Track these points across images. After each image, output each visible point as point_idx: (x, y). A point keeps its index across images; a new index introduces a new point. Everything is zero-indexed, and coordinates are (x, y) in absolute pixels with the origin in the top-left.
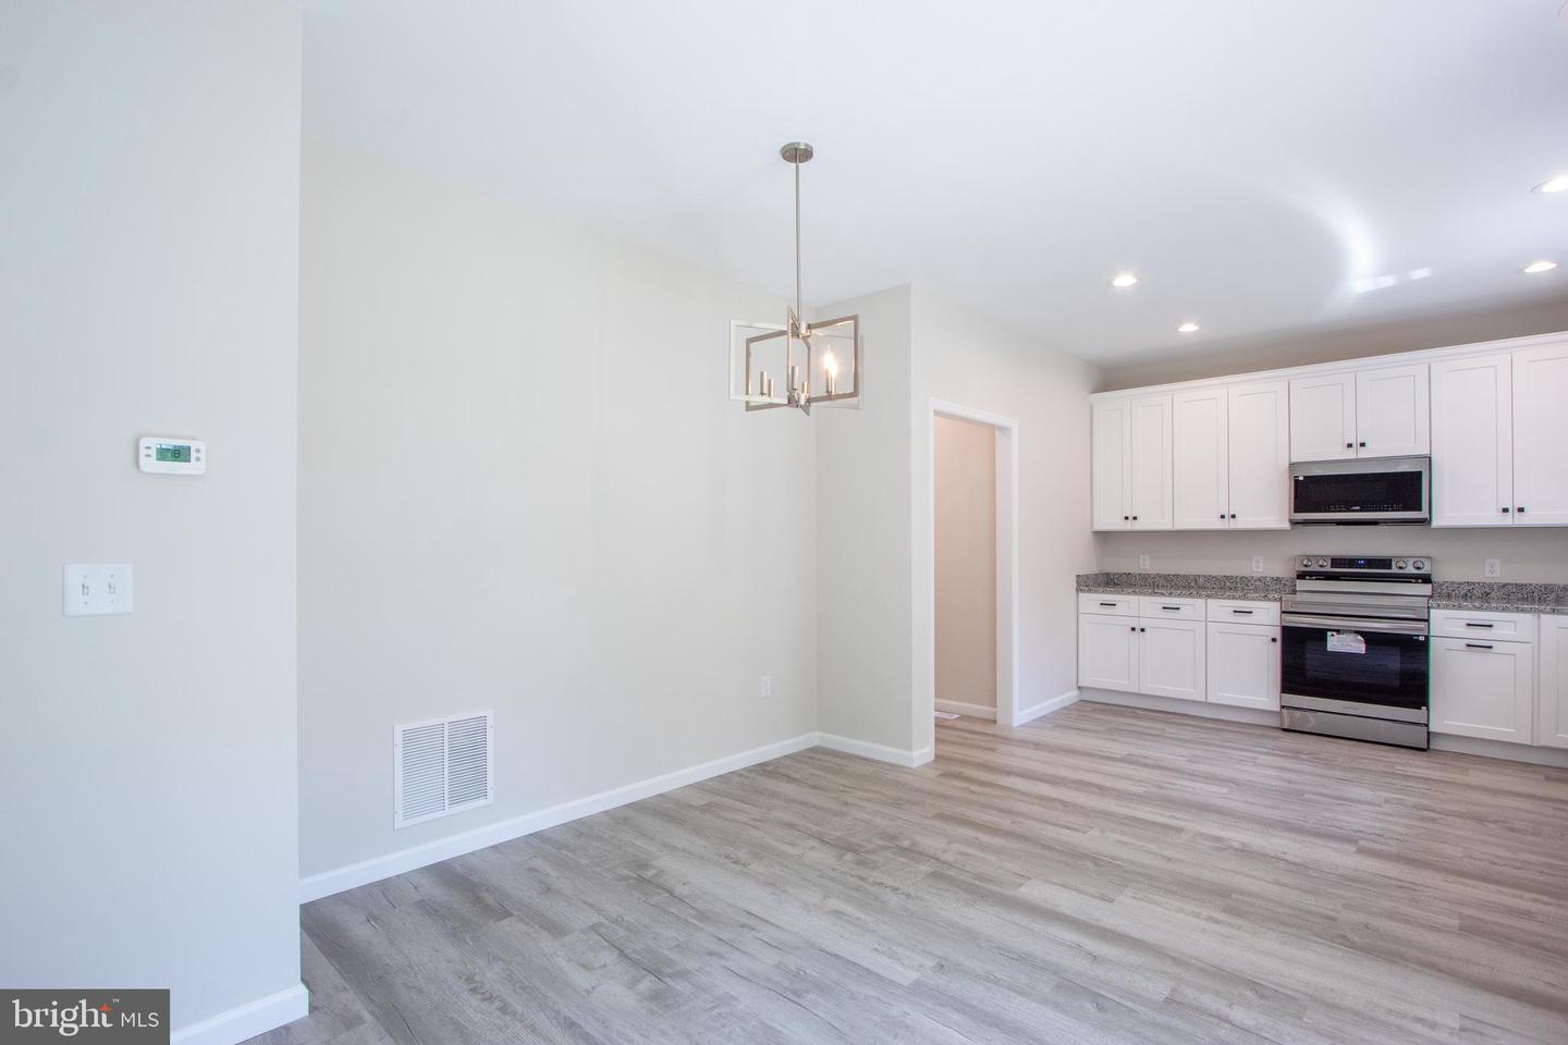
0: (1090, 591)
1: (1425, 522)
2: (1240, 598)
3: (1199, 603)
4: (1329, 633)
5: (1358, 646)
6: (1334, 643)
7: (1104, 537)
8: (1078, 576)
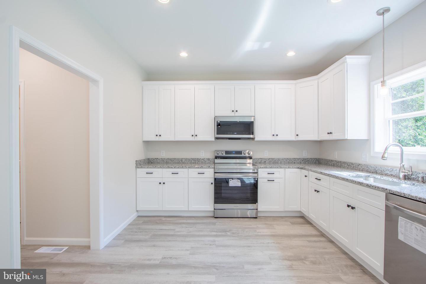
0: (142, 167)
1: (253, 139)
2: (200, 168)
3: (185, 170)
4: (230, 180)
5: (239, 184)
6: (232, 183)
7: (147, 143)
8: (136, 161)
